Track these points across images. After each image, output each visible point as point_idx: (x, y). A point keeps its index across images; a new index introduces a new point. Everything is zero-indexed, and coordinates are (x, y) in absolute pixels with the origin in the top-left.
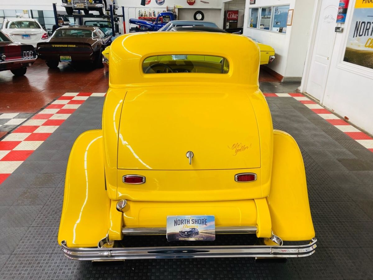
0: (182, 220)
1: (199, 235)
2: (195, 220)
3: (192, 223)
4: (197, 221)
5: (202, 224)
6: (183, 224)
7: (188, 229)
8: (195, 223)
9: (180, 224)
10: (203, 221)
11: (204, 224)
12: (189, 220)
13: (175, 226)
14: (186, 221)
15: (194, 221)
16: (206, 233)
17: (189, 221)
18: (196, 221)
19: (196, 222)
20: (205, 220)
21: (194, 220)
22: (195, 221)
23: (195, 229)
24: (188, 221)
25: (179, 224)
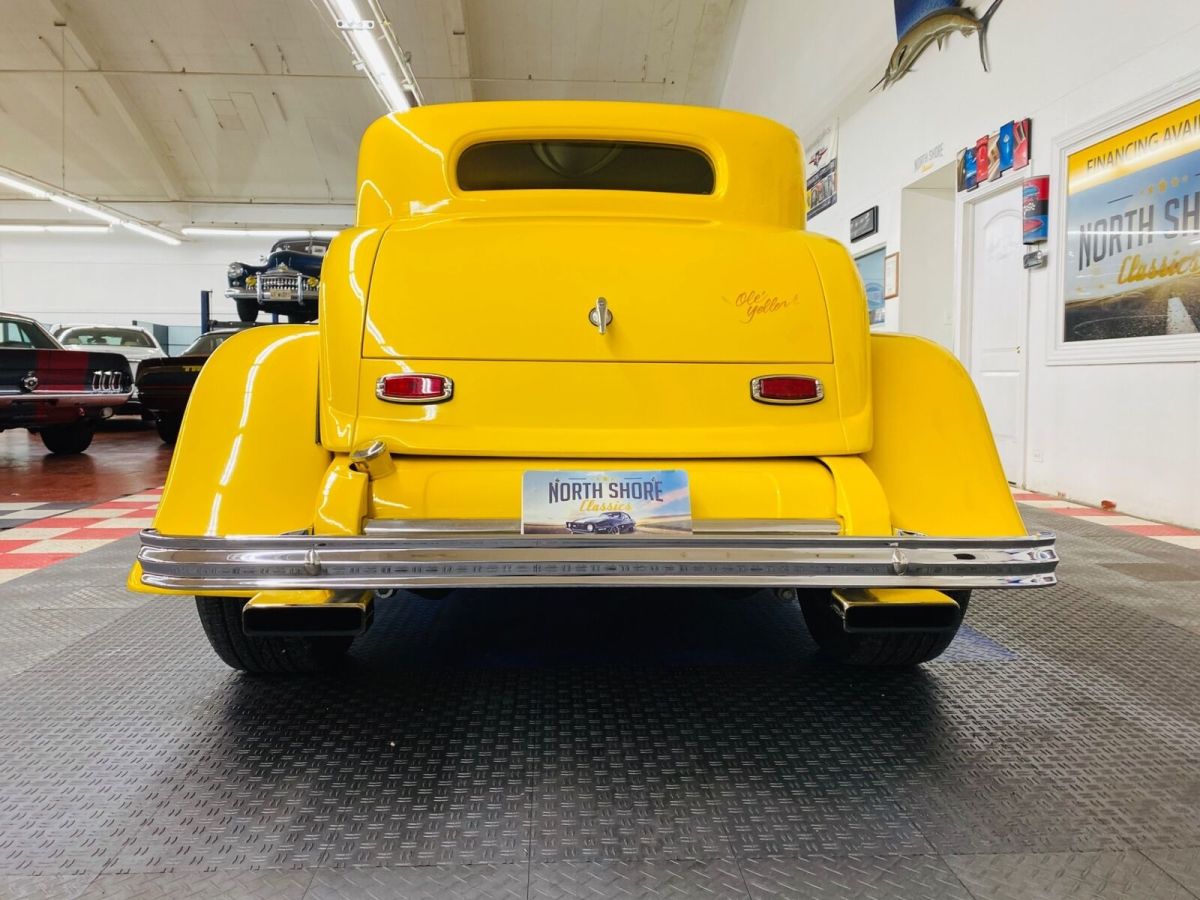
0: (574, 485)
1: (636, 533)
2: (621, 484)
3: (611, 496)
4: (628, 490)
5: (646, 498)
6: (580, 498)
7: (597, 516)
8: (622, 497)
9: (568, 499)
10: (648, 489)
11: (652, 499)
12: (600, 485)
13: (551, 501)
14: (590, 488)
15: (618, 489)
16: (660, 526)
17: (600, 490)
18: (625, 487)
19: (625, 493)
20: (657, 483)
21: (616, 485)
22: (622, 490)
23: (620, 514)
24: (597, 488)
25: (565, 497)
